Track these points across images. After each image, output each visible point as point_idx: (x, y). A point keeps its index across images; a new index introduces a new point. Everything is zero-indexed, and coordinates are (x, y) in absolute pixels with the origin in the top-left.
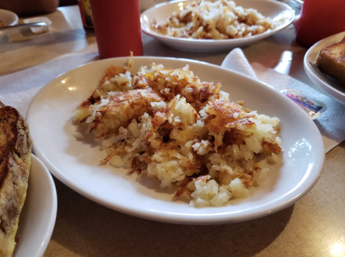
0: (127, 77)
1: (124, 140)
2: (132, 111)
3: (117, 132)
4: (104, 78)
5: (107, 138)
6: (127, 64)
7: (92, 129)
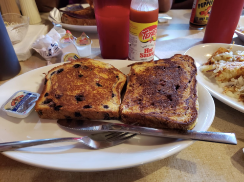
0: (231, 54)
1: (234, 85)
2: (240, 72)
3: (229, 80)
4: (216, 53)
5: (222, 82)
6: (229, 48)
7: (216, 76)
